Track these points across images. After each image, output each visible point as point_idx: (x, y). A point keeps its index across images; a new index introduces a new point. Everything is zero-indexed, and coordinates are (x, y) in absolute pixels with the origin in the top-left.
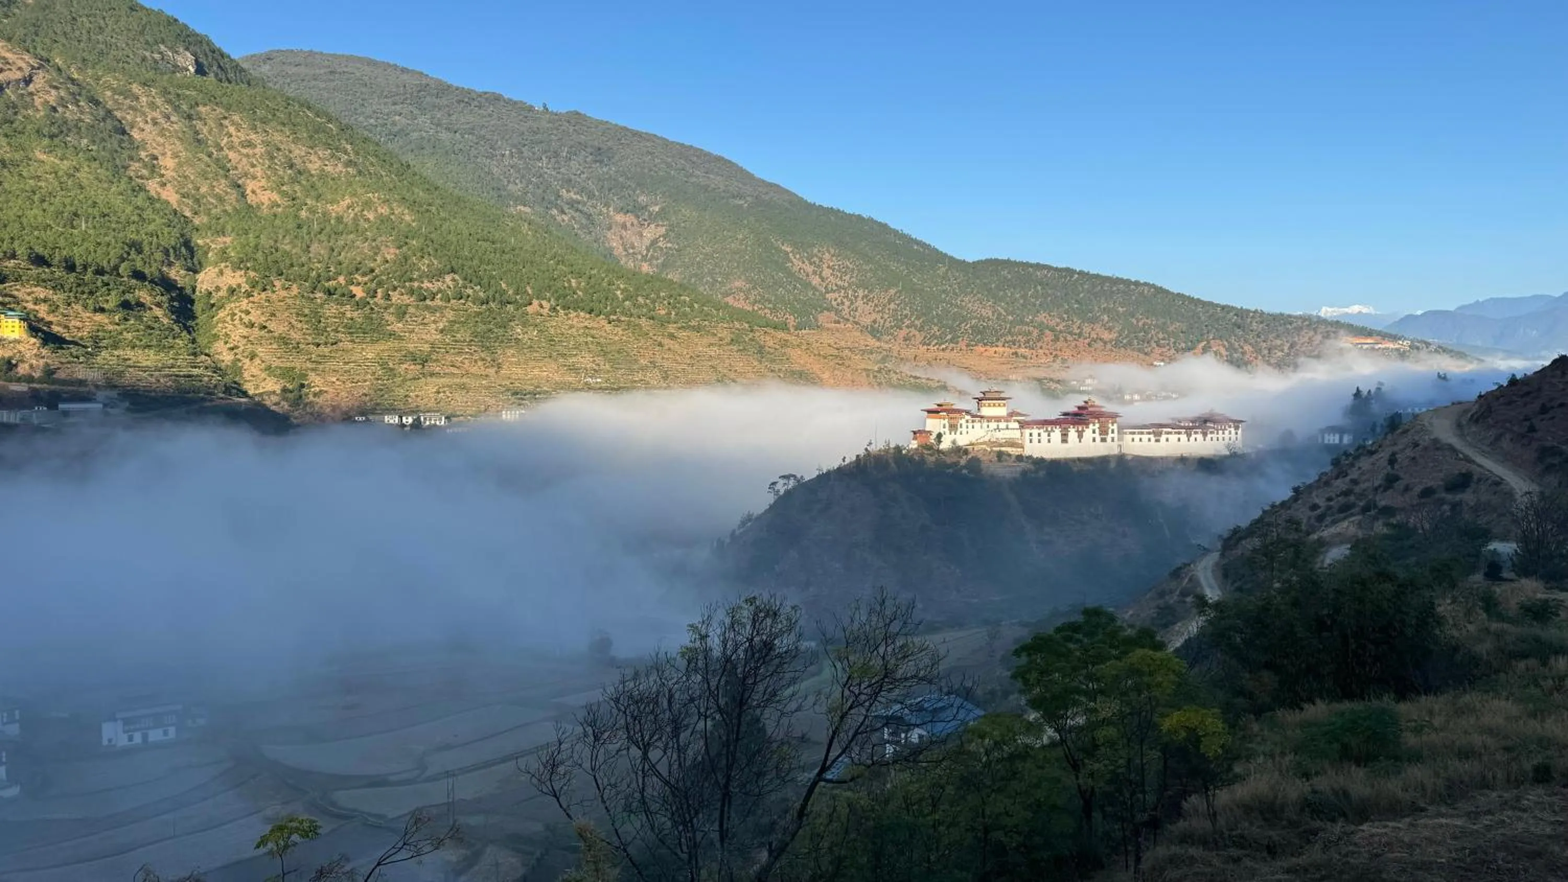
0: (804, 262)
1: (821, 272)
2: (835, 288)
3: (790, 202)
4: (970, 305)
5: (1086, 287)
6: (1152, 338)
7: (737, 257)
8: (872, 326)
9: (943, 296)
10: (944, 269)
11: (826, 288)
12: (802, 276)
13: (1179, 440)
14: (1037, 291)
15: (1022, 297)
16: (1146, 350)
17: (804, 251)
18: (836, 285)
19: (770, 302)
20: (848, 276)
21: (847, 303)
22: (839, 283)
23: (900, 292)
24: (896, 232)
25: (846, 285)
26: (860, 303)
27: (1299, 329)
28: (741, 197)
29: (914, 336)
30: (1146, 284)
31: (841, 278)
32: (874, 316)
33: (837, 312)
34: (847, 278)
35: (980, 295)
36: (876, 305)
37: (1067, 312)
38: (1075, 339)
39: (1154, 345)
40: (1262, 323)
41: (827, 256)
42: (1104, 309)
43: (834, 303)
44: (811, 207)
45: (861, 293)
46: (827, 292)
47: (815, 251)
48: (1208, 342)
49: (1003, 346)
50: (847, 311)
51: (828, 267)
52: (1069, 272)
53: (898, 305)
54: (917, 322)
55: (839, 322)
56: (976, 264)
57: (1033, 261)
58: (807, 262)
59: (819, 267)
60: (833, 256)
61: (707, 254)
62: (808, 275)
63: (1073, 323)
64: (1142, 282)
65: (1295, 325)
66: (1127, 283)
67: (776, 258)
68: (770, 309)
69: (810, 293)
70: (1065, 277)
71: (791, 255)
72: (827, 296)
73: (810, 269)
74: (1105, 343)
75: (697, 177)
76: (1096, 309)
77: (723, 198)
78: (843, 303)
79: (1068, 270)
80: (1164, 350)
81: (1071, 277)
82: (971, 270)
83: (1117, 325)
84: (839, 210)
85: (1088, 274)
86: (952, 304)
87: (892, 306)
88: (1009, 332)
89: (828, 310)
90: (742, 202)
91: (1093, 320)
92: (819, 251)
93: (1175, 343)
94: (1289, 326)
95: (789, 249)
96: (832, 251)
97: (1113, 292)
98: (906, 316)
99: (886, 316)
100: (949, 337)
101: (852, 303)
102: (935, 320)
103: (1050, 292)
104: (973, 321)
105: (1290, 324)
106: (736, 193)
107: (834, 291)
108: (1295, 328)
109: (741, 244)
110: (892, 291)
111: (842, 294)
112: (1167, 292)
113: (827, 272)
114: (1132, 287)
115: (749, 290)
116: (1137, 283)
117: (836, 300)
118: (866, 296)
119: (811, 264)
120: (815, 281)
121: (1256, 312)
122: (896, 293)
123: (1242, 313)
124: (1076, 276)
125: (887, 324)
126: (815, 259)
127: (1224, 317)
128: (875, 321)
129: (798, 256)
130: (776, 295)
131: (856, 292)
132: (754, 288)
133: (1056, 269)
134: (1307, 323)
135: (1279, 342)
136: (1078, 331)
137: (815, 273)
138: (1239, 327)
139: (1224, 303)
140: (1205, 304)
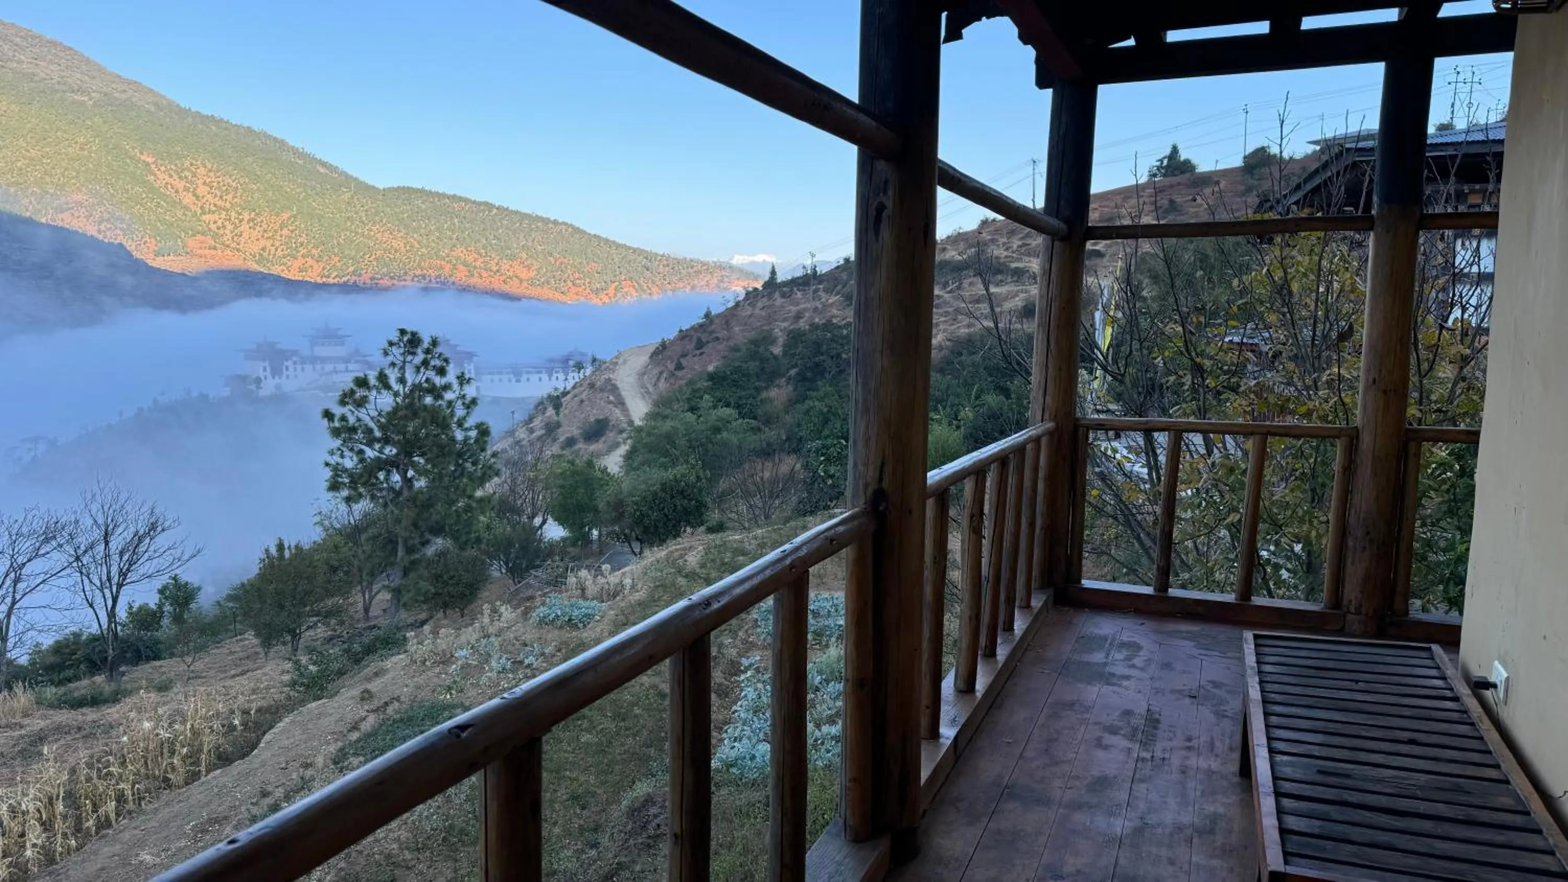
0: (171, 176)
1: (195, 189)
2: (213, 209)
3: (156, 104)
4: (379, 235)
5: (505, 222)
6: (568, 277)
7: (76, 165)
8: (260, 255)
9: (349, 224)
10: (348, 195)
11: (202, 208)
12: (170, 192)
13: (540, 379)
14: (454, 224)
15: (438, 229)
16: (563, 289)
17: (170, 163)
18: (215, 205)
19: (122, 220)
20: (230, 196)
21: (230, 227)
22: (220, 203)
23: (295, 216)
24: (295, 151)
25: (228, 205)
26: (245, 227)
27: (698, 272)
28: (82, 92)
29: (311, 266)
30: (564, 223)
31: (221, 197)
32: (262, 243)
33: (215, 236)
34: (229, 197)
35: (389, 225)
36: (265, 231)
37: (484, 247)
38: (490, 276)
39: (570, 284)
40: (668, 266)
41: (202, 171)
42: (523, 246)
43: (213, 226)
44: (183, 113)
45: (246, 216)
46: (203, 213)
47: (187, 164)
48: (620, 284)
49: (413, 280)
50: (229, 236)
51: (204, 183)
52: (489, 206)
53: (292, 231)
54: (314, 251)
55: (215, 248)
56: (386, 192)
57: (450, 192)
58: (175, 177)
59: (191, 183)
60: (210, 171)
61: (32, 159)
62: (177, 192)
63: (492, 259)
64: (560, 221)
65: (695, 269)
66: (546, 221)
67: (131, 169)
68: (122, 229)
69: (179, 214)
70: (484, 211)
71: (153, 166)
72: (204, 217)
73: (180, 185)
74: (521, 281)
75: (20, 62)
76: (515, 245)
77: (57, 91)
78: (224, 227)
79: (486, 204)
80: (581, 289)
81: (490, 211)
82: (380, 197)
83: (534, 262)
84: (222, 120)
85: (507, 209)
86: (357, 233)
87: (285, 232)
88: (419, 265)
89: (203, 234)
90: (86, 99)
91: (513, 258)
92: (192, 164)
93: (589, 283)
94: (690, 270)
95: (150, 160)
96: (209, 166)
97: (532, 230)
98: (302, 245)
99: (277, 244)
100: (351, 269)
101: (236, 227)
102: (336, 250)
103: (467, 225)
104: (378, 253)
105: (692, 268)
106: (76, 87)
107: (214, 212)
108: (695, 272)
109: (82, 149)
110: (285, 216)
111: (223, 216)
112: (584, 232)
113: (202, 190)
114: (551, 225)
115: (93, 205)
116: (555, 223)
117: (215, 222)
118: (253, 220)
119: (180, 178)
120: (188, 199)
121: (663, 256)
122: (289, 219)
123: (649, 256)
124: (495, 211)
125: (279, 253)
126: (187, 174)
127: (635, 260)
128: (263, 249)
129: (163, 169)
130: (132, 214)
131: (240, 214)
132: (100, 203)
133: (474, 202)
134: (706, 267)
135: (681, 285)
136: (495, 269)
137: (186, 189)
138: (648, 270)
139: (635, 246)
140: (618, 246)
